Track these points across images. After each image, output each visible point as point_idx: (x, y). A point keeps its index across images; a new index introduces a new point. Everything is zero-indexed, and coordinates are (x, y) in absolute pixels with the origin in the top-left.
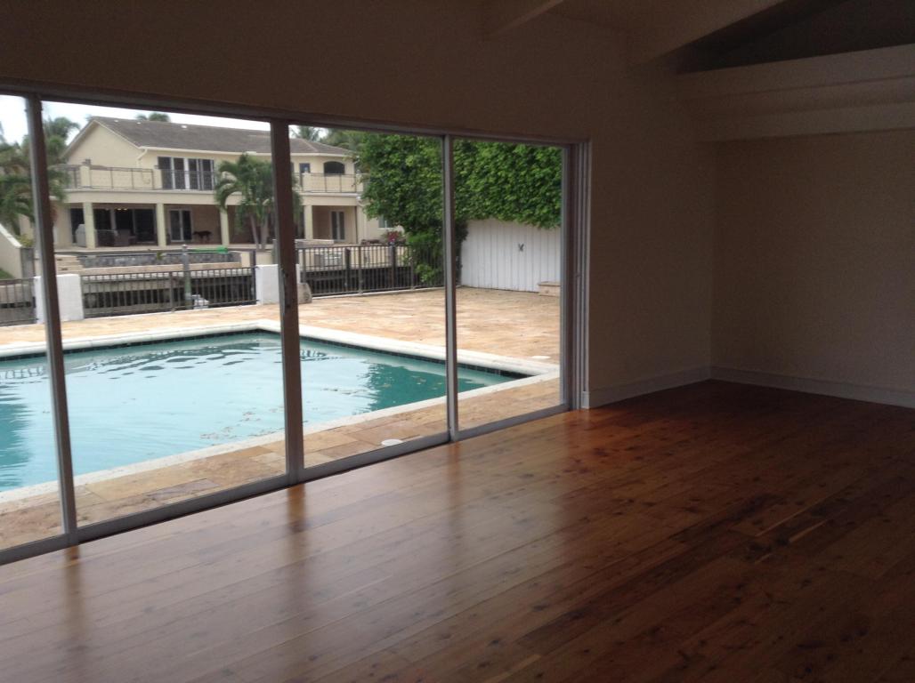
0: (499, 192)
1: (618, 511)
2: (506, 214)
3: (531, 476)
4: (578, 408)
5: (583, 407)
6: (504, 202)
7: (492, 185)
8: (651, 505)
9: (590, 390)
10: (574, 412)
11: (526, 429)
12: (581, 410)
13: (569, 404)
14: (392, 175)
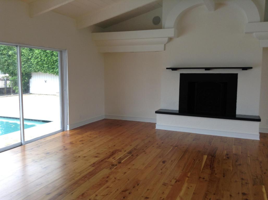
0: (42, 64)
1: (75, 160)
2: (44, 71)
3: (49, 153)
4: (66, 130)
5: (67, 130)
6: (44, 67)
7: (39, 61)
8: (85, 157)
9: (69, 125)
10: (65, 131)
11: (49, 138)
12: (67, 131)
13: (63, 130)
14: (4, 57)
